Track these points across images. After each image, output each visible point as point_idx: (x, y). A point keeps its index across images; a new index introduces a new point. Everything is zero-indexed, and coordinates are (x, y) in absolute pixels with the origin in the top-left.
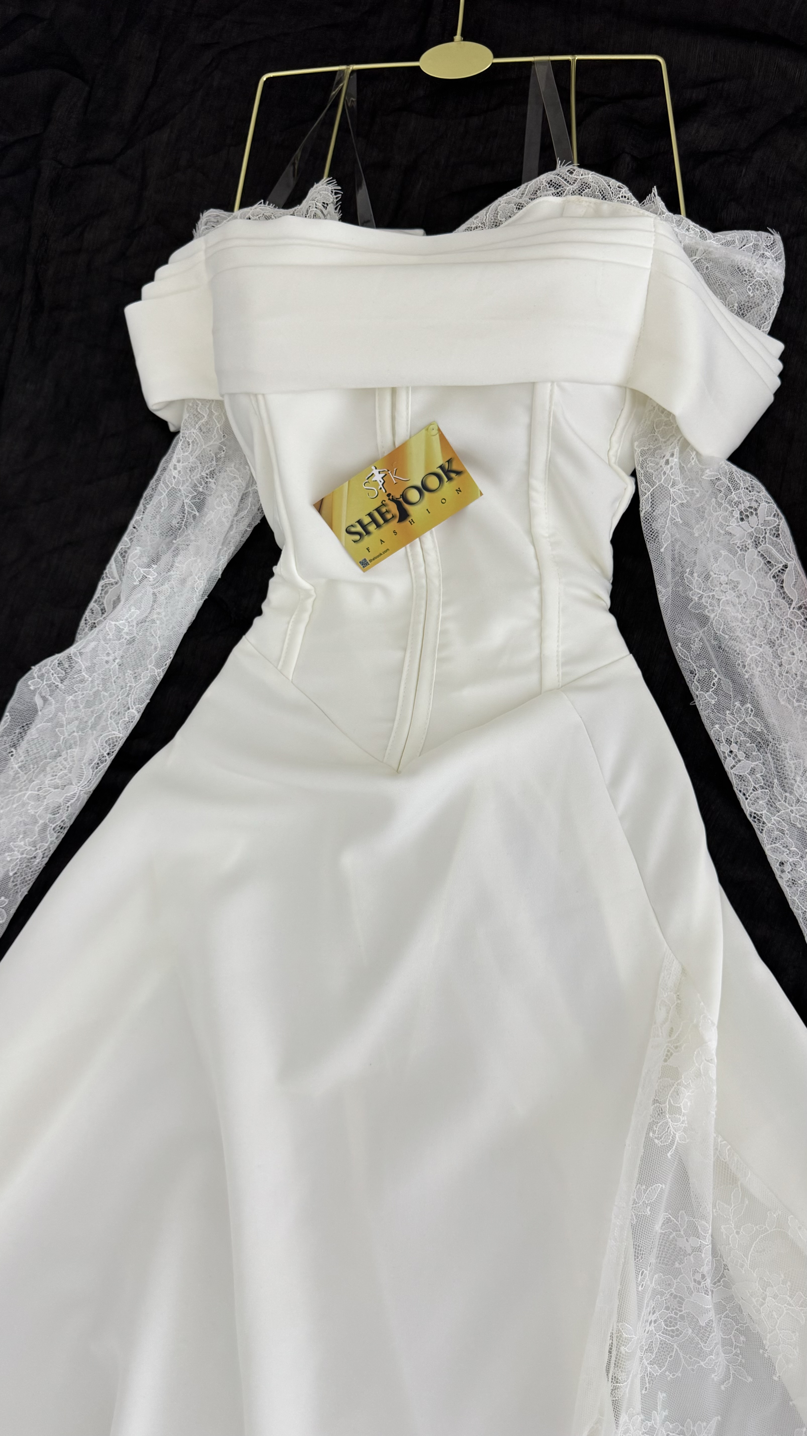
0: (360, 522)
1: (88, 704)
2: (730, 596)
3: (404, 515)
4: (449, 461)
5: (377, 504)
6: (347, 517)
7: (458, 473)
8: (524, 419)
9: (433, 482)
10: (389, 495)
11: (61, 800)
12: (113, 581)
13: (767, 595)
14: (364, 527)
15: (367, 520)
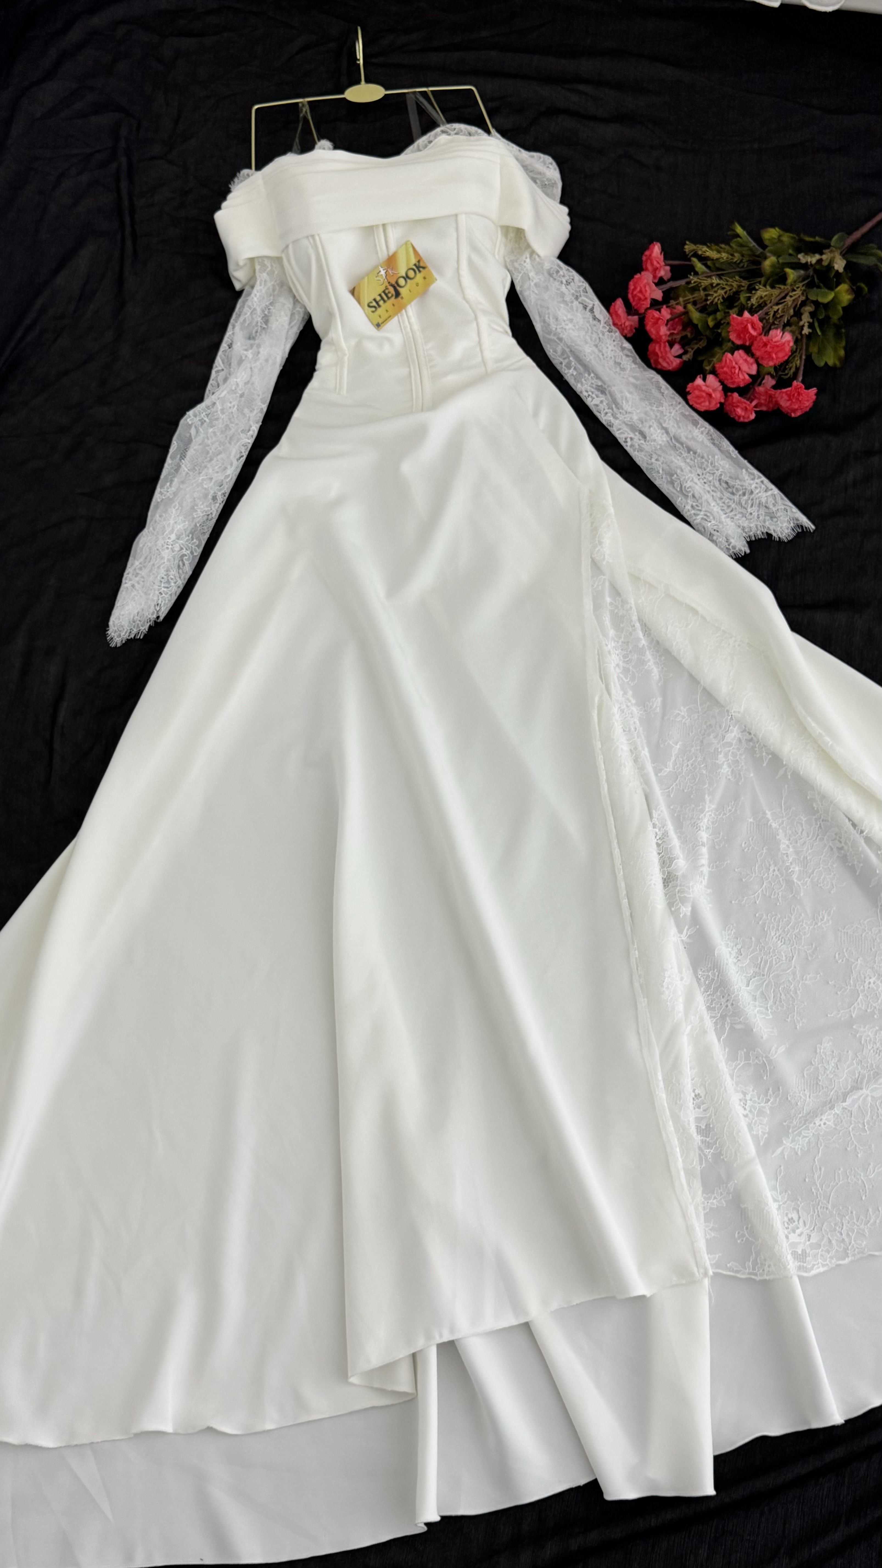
0: (375, 300)
1: (222, 432)
2: (570, 326)
3: (398, 294)
4: (419, 261)
5: (383, 288)
6: (367, 298)
7: (424, 268)
8: (455, 235)
9: (411, 274)
10: (389, 283)
11: (223, 478)
12: (220, 368)
13: (588, 322)
14: (377, 303)
15: (378, 298)
